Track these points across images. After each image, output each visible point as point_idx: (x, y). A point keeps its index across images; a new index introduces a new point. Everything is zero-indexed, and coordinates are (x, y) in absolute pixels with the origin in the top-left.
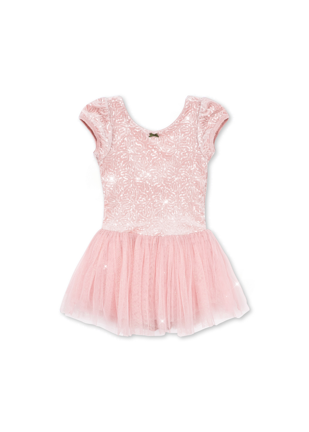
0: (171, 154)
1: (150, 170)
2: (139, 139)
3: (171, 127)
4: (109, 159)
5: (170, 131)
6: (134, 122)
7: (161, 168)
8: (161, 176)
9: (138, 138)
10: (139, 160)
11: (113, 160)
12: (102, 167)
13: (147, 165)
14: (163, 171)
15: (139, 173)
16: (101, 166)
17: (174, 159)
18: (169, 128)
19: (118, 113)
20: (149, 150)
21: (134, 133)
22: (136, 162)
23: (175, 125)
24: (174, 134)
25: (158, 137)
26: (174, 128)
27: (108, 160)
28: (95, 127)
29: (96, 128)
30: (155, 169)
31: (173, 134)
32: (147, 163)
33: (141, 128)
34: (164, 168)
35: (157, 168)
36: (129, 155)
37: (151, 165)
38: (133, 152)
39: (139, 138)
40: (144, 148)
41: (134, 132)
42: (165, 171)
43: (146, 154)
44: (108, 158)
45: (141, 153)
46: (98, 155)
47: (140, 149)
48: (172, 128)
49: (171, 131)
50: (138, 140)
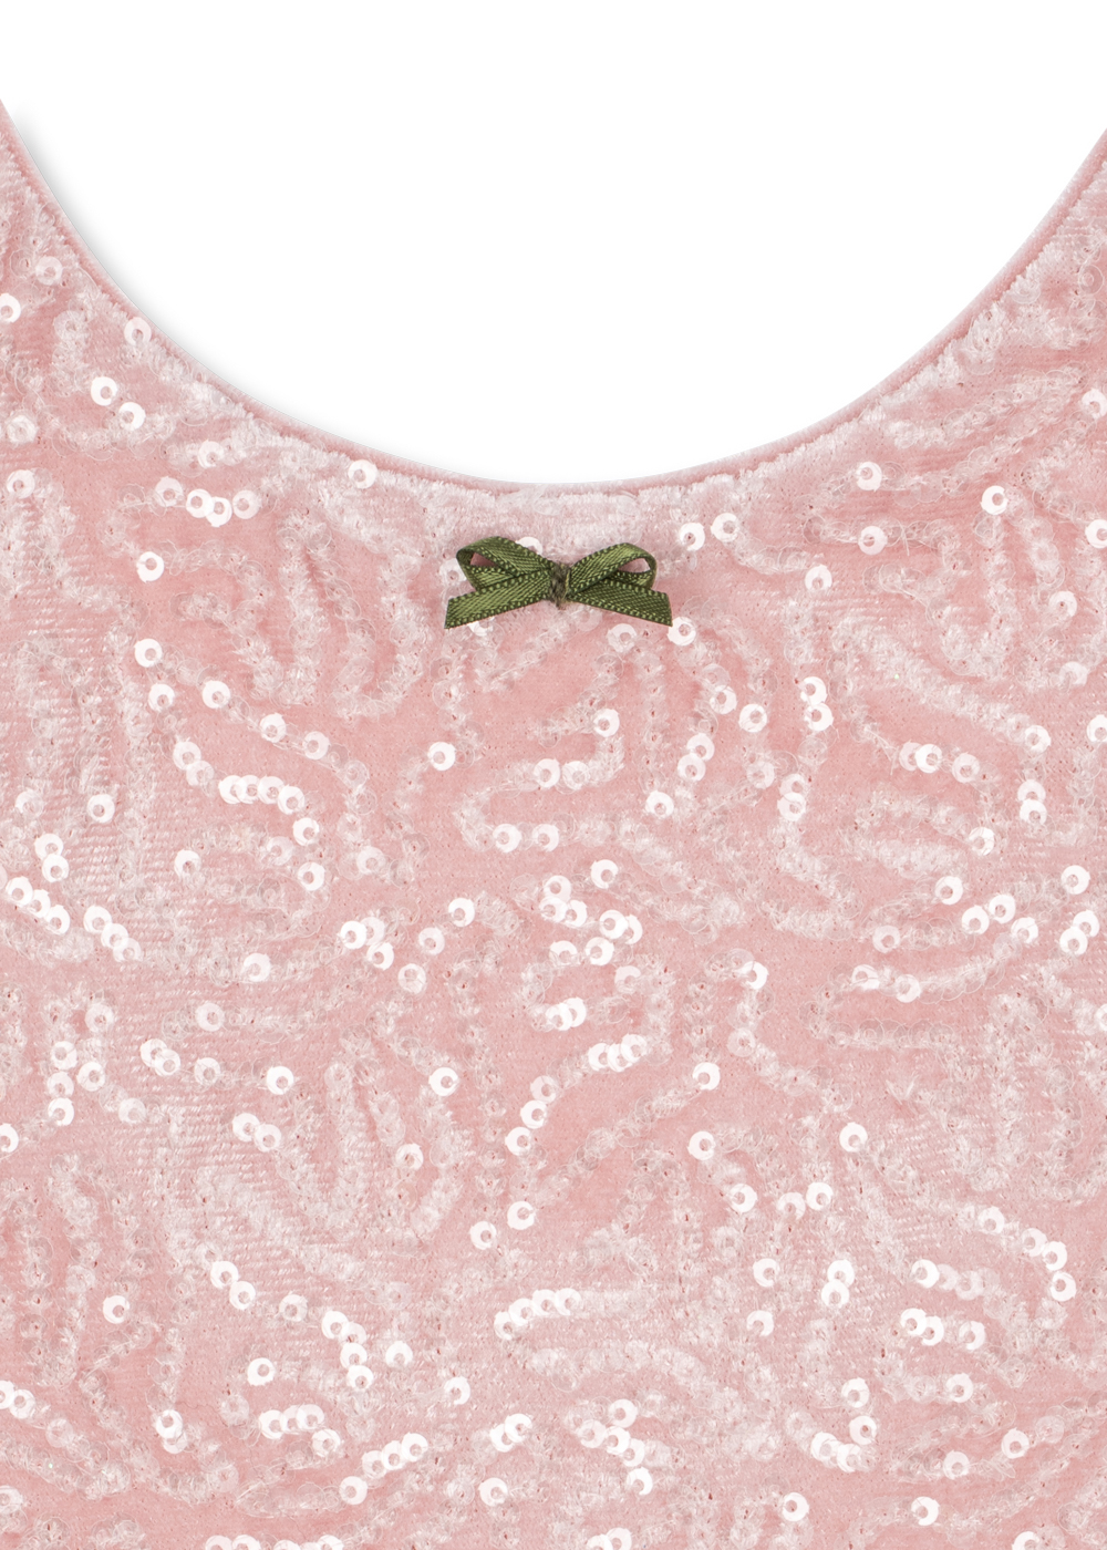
0: (973, 970)
1: (513, 1316)
2: (244, 680)
3: (940, 404)
5: (913, 480)
7: (758, 1269)
8: (759, 1441)
9: (221, 663)
10: (258, 1103)
13: (432, 1213)
14: (793, 1325)
15: (258, 1372)
17: (1028, 1076)
18: (900, 434)
20: (465, 908)
22: (197, 1156)
23: (1017, 360)
24: (1014, 547)
25: (659, 611)
26: (997, 428)
30: (616, 1298)
31: (992, 539)
32: (429, 1172)
33: (294, 456)
34: (822, 1259)
35: (669, 1277)
36: (33, 1002)
37: (519, 1213)
38: (119, 941)
39: (255, 654)
40: (366, 857)
41: (143, 540)
42: (842, 1333)
43: (419, 984)
45: (300, 968)
47: (272, 884)
48: (959, 427)
49: (948, 483)
50: (215, 691)
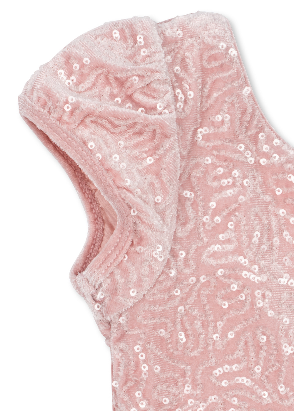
4: (158, 309)
6: (279, 138)
11: (176, 313)
12: (122, 345)
16: (119, 339)
19: (208, 97)
21: (279, 192)
27: (154, 315)
28: (102, 162)
29: (108, 170)
44: (154, 303)
46: (104, 286)
